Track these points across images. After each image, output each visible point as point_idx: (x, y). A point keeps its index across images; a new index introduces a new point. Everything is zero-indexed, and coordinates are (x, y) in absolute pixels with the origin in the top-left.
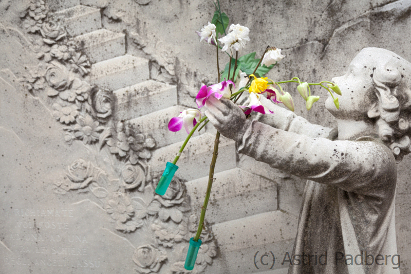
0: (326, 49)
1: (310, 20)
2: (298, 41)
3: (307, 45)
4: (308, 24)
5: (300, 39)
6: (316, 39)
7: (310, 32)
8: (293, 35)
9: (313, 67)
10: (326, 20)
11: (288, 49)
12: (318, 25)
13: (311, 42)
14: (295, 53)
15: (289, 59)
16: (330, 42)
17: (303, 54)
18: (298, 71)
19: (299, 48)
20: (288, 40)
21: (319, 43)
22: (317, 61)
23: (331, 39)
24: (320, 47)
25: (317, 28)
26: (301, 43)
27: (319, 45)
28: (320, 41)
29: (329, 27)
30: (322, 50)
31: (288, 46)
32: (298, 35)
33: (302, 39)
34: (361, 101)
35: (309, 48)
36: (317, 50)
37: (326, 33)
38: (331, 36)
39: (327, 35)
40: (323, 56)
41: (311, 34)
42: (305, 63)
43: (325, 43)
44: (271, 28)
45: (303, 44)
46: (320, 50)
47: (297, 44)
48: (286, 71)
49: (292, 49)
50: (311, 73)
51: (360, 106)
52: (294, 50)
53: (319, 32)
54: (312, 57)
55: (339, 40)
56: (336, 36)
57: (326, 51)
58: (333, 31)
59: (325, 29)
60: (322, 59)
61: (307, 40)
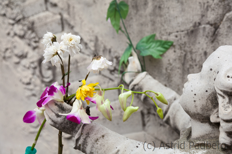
0: (216, 33)
1: (203, 5)
2: (191, 25)
3: (199, 29)
4: (201, 8)
5: (194, 22)
6: (208, 23)
7: (203, 16)
8: (187, 19)
9: (205, 50)
10: (217, 4)
11: (182, 31)
12: (210, 9)
13: (203, 26)
14: (189, 36)
15: (184, 41)
16: (221, 26)
17: (196, 37)
18: (191, 52)
19: (192, 32)
20: (183, 23)
21: (210, 27)
22: (208, 44)
23: (222, 23)
24: (211, 31)
25: (209, 12)
26: (195, 26)
27: (211, 29)
28: (211, 25)
29: (220, 11)
30: (213, 34)
31: (182, 29)
32: (192, 19)
33: (195, 23)
34: (203, 105)
35: (201, 31)
36: (209, 33)
37: (218, 18)
38: (222, 20)
39: (219, 19)
40: (214, 39)
41: (204, 18)
42: (197, 46)
43: (216, 26)
44: (168, 13)
45: (196, 28)
46: (211, 34)
47: (191, 27)
48: (180, 51)
49: (186, 32)
50: (203, 55)
51: (203, 109)
52: (188, 33)
53: (211, 17)
54: (203, 40)
55: (229, 24)
56: (226, 21)
57: (217, 35)
58: (223, 15)
59: (216, 14)
60: (212, 42)
61: (200, 24)
